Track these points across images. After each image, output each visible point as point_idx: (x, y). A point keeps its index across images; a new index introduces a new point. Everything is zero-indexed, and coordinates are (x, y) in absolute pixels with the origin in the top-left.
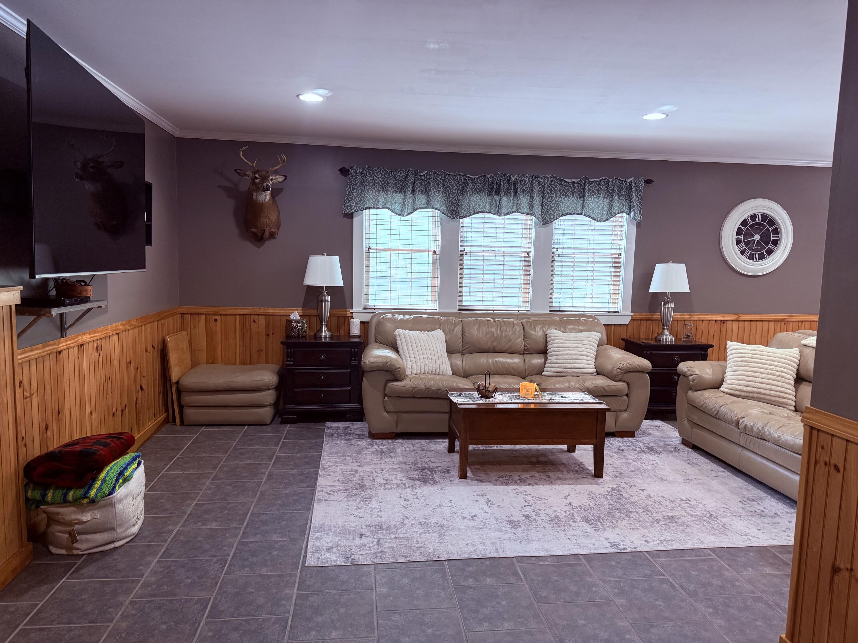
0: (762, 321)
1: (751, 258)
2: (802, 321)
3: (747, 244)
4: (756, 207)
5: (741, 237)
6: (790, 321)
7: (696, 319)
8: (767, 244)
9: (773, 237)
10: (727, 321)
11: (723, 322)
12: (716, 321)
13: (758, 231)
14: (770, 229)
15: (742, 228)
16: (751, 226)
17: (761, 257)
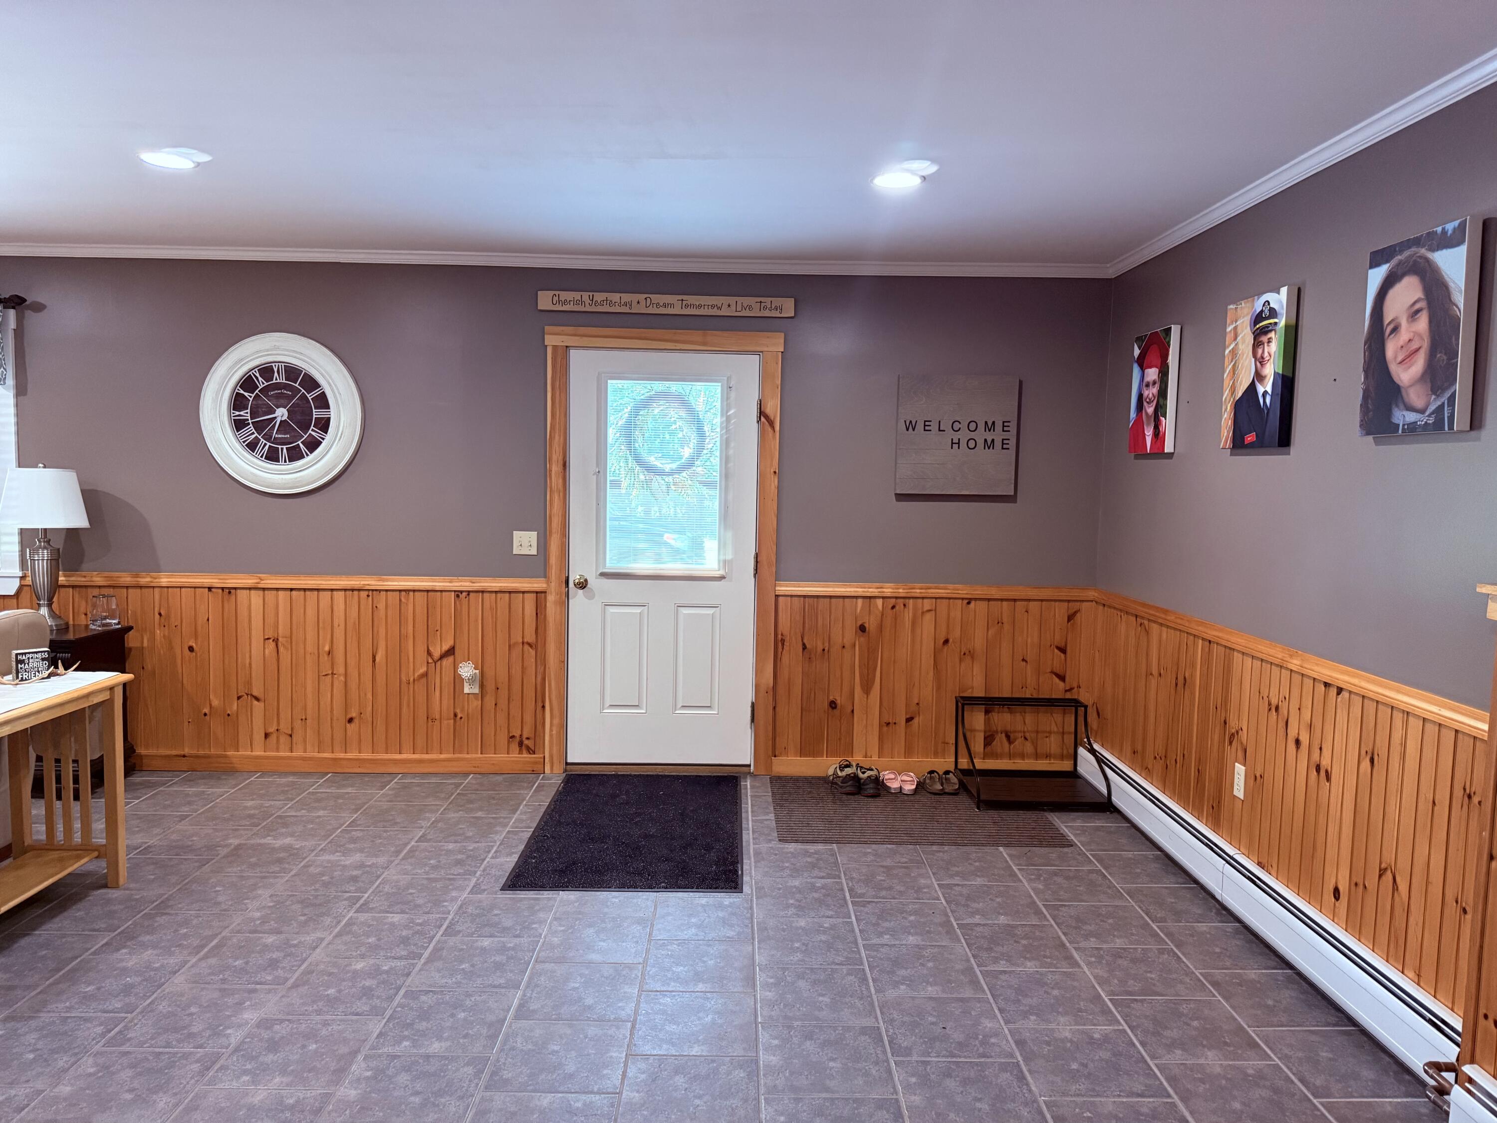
0: (318, 590)
1: (272, 456)
2: (407, 591)
3: (259, 427)
4: (268, 350)
5: (246, 414)
6: (380, 591)
7: (164, 584)
8: (306, 428)
9: (316, 413)
10: (235, 588)
11: (230, 591)
12: (210, 589)
13: (282, 401)
14: (310, 397)
15: (246, 394)
16: (264, 391)
17: (295, 455)
